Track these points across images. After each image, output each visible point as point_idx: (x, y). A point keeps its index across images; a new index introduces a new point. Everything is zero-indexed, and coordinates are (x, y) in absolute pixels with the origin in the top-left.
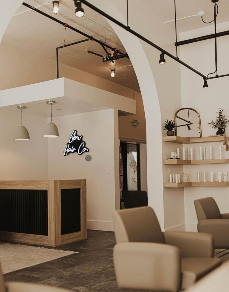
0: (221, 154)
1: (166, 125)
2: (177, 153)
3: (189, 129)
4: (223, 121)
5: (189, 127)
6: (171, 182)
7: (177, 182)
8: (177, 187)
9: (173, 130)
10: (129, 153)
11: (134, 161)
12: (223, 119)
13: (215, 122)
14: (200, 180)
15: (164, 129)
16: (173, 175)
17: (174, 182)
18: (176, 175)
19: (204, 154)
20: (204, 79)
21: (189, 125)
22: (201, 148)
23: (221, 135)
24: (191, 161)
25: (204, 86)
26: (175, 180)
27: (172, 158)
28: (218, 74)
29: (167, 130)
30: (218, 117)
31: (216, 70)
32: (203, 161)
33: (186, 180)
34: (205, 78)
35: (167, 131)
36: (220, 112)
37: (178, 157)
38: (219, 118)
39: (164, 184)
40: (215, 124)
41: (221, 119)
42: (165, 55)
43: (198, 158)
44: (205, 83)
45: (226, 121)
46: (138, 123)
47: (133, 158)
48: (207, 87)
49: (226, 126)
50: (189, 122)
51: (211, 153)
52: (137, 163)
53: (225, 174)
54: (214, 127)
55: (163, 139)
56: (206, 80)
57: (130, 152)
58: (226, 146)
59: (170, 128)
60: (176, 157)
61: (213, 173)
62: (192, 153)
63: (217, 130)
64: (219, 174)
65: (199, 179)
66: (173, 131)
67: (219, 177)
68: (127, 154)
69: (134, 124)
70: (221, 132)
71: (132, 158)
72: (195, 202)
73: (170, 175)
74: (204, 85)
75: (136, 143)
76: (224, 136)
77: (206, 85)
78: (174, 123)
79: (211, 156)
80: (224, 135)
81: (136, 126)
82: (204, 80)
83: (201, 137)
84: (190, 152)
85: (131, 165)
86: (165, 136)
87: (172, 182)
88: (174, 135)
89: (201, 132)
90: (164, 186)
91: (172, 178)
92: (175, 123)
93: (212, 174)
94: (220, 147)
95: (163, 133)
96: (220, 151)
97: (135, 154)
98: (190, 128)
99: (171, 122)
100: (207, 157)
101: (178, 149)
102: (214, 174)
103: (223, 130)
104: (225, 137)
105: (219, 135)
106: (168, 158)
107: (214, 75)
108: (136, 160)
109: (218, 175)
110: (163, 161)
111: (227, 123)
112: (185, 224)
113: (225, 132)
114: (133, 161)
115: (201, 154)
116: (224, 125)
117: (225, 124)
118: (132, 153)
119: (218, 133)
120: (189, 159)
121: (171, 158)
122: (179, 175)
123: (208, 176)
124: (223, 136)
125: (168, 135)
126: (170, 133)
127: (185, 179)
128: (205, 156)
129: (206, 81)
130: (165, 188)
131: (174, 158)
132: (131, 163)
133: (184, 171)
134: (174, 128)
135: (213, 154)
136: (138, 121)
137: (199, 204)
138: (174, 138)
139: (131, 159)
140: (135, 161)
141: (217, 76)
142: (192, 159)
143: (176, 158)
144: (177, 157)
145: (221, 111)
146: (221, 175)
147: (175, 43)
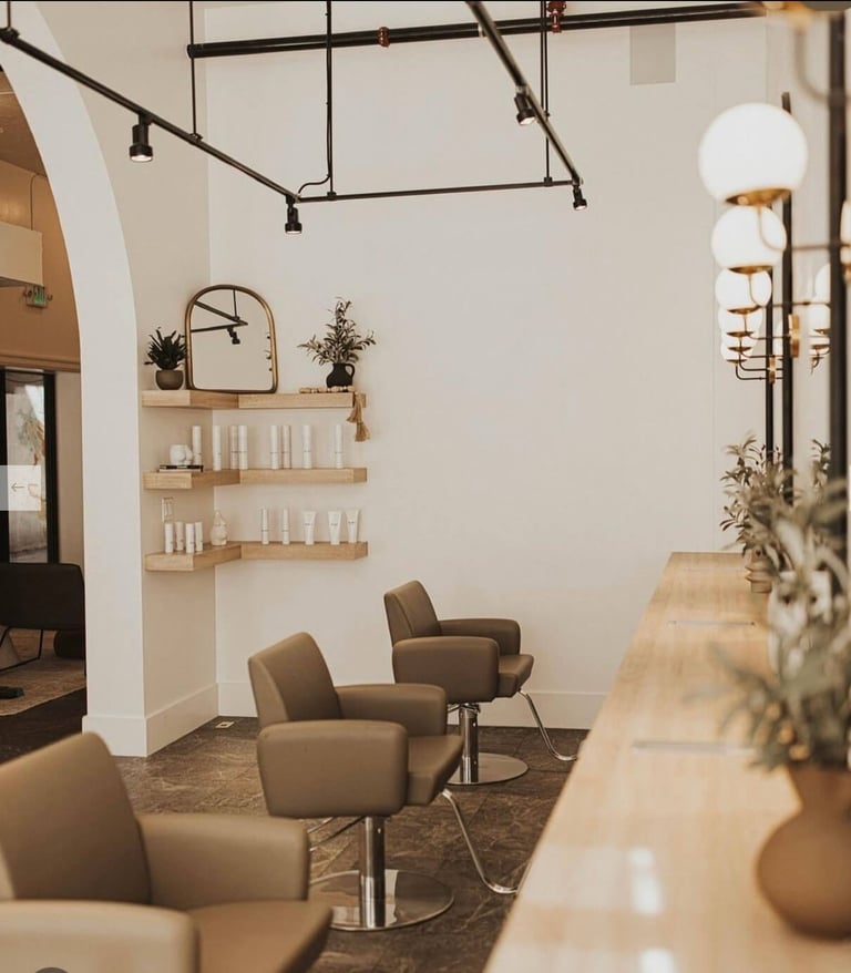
0: (339, 450)
1: (154, 347)
2: (191, 448)
3: (236, 341)
4: (348, 340)
5: (233, 335)
6: (169, 549)
7: (190, 549)
8: (191, 569)
9: (181, 367)
10: (13, 393)
11: (35, 422)
12: (350, 335)
13: (323, 342)
14: (269, 536)
15: (147, 363)
16: (179, 525)
17: (180, 548)
18: (189, 527)
19: (286, 449)
20: (287, 202)
21: (235, 329)
22: (274, 430)
23: (341, 389)
24: (241, 473)
25: (288, 228)
26: (184, 541)
27: (175, 467)
28: (334, 190)
29: (156, 368)
30: (334, 324)
31: (330, 175)
32: (283, 472)
33: (222, 539)
34: (290, 199)
35: (158, 372)
36: (340, 310)
37: (197, 463)
38: (336, 328)
39: (145, 556)
40: (322, 350)
41: (344, 334)
42: (153, 128)
43: (263, 462)
44: (292, 214)
45: (358, 340)
46: (50, 298)
47: (31, 410)
48: (296, 230)
49: (357, 358)
50: (236, 319)
51: (307, 447)
52: (43, 428)
53: (352, 517)
54: (318, 359)
55: (141, 398)
56: (295, 206)
57: (18, 389)
58: (355, 424)
59: (168, 358)
60: (187, 463)
61: (313, 514)
62: (243, 447)
63: (328, 368)
64: (334, 518)
65: (265, 533)
66: (181, 372)
67: (332, 528)
68: (8, 396)
69: (36, 302)
70: (341, 378)
71: (25, 412)
72: (251, 663)
73: (168, 527)
74: (286, 222)
75: (41, 371)
76: (351, 395)
77: (293, 224)
78: (182, 341)
79: (307, 455)
80: (349, 388)
81: (41, 308)
82: (287, 206)
83: (273, 391)
84: (237, 439)
85: (21, 437)
86: (150, 389)
87: (175, 551)
88: (183, 386)
89: (275, 370)
90: (146, 565)
91: (175, 536)
92: (186, 344)
93: (309, 518)
94: (338, 427)
95: (141, 375)
96: (339, 442)
97: (36, 394)
98: (238, 337)
99: (173, 340)
100: (293, 461)
101: (196, 431)
102: (317, 515)
103: (349, 370)
104: (354, 396)
105: (335, 388)
106: (162, 467)
107: (323, 191)
108: (40, 416)
109: (331, 522)
110: (144, 479)
111: (361, 348)
112: (217, 686)
113: (354, 378)
114: (30, 419)
115: (274, 449)
116: (352, 355)
117: (356, 352)
118: (24, 392)
119: (331, 381)
120: (234, 466)
121: (169, 467)
122: (199, 525)
123: (295, 523)
124: (346, 391)
125: (164, 386)
126: (168, 377)
127: (219, 536)
128: (286, 456)
129: (296, 210)
130: (147, 570)
131: (182, 467)
132: (21, 430)
133: (215, 508)
134: (183, 361)
135: (313, 451)
136: (50, 292)
137: (265, 672)
138: (182, 396)
139: (20, 412)
140: (39, 422)
141: (332, 196)
142: (243, 466)
143: (189, 467)
144: (192, 461)
145: (345, 305)
146: (339, 522)
147: (189, 46)
